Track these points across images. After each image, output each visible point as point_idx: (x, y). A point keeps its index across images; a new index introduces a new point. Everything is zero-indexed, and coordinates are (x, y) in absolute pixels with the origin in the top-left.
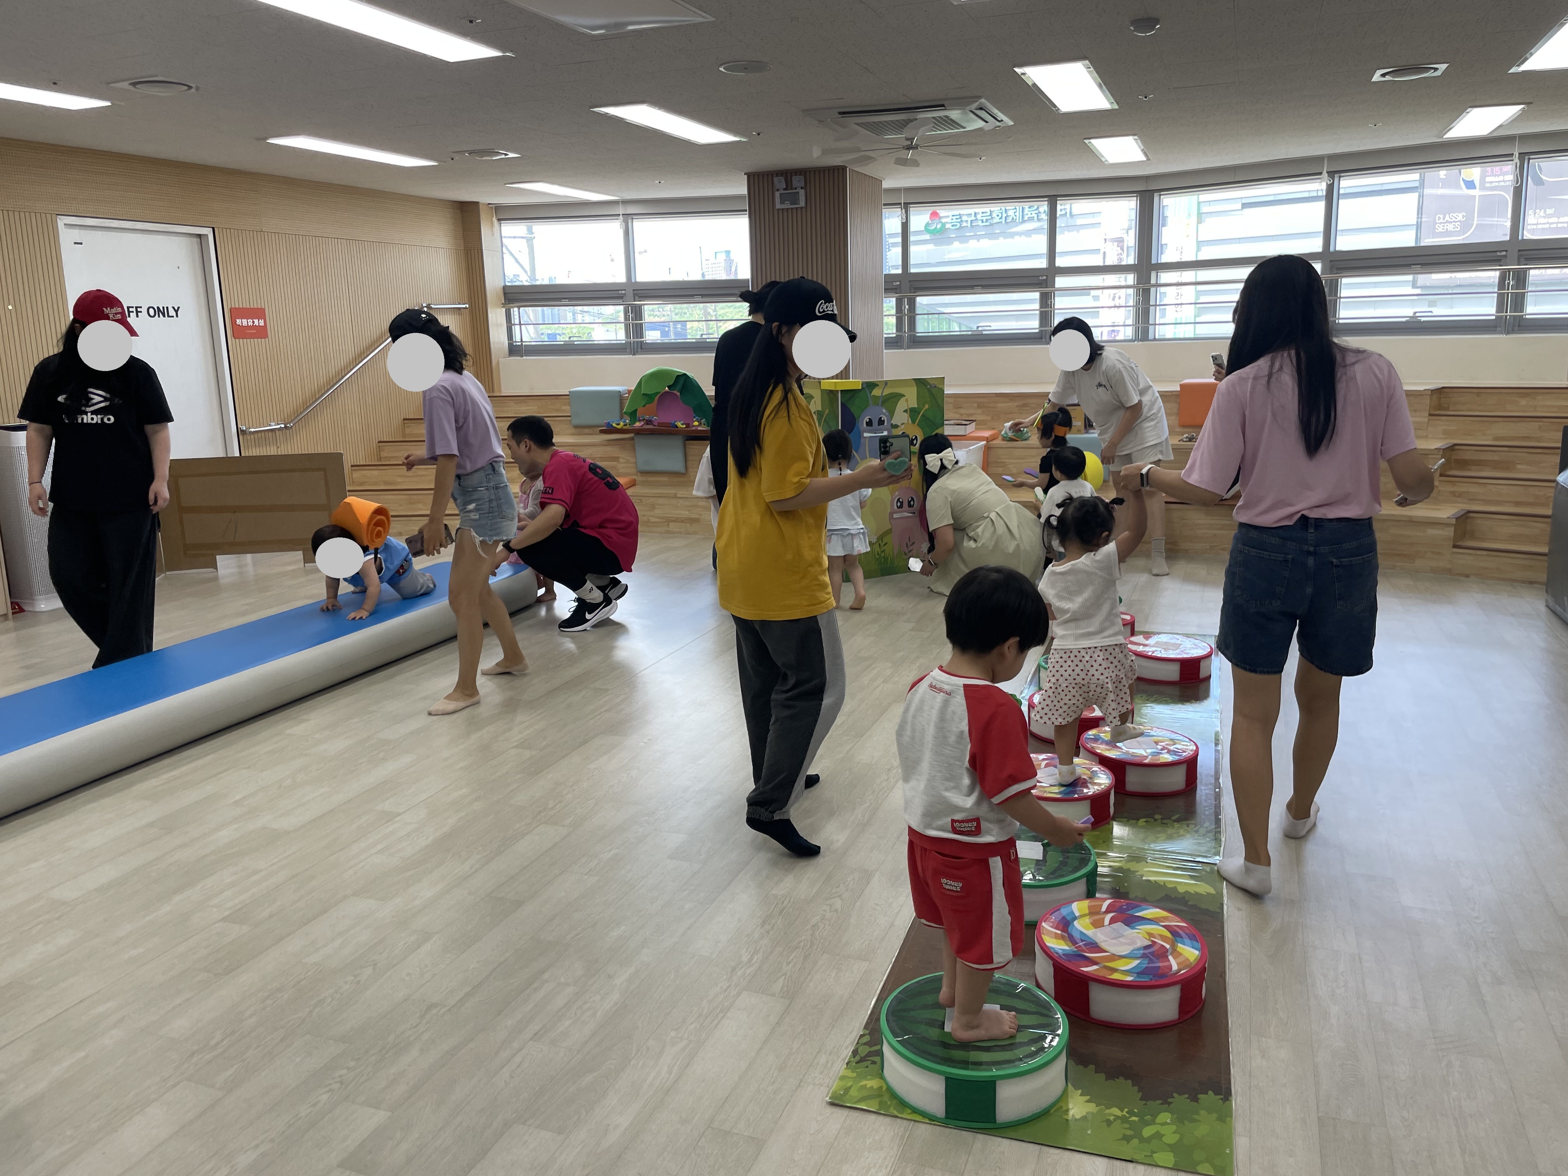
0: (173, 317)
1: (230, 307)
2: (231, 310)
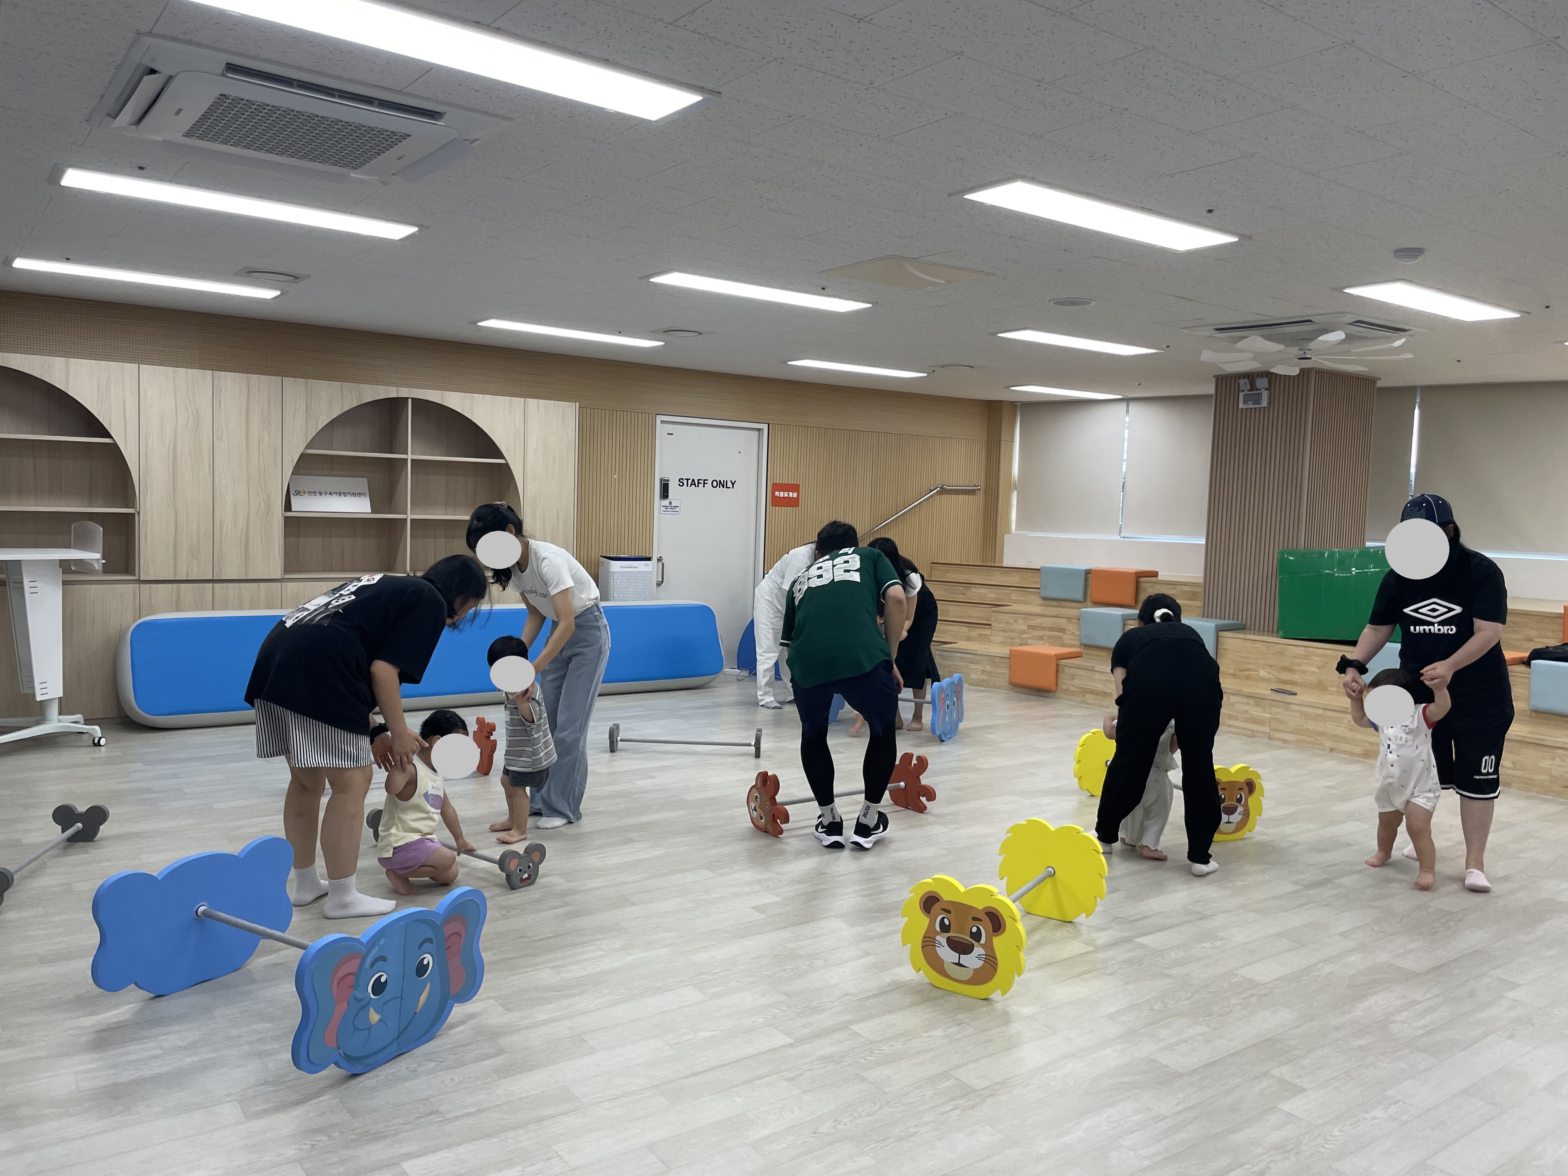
0: (730, 488)
1: (772, 483)
2: (773, 484)
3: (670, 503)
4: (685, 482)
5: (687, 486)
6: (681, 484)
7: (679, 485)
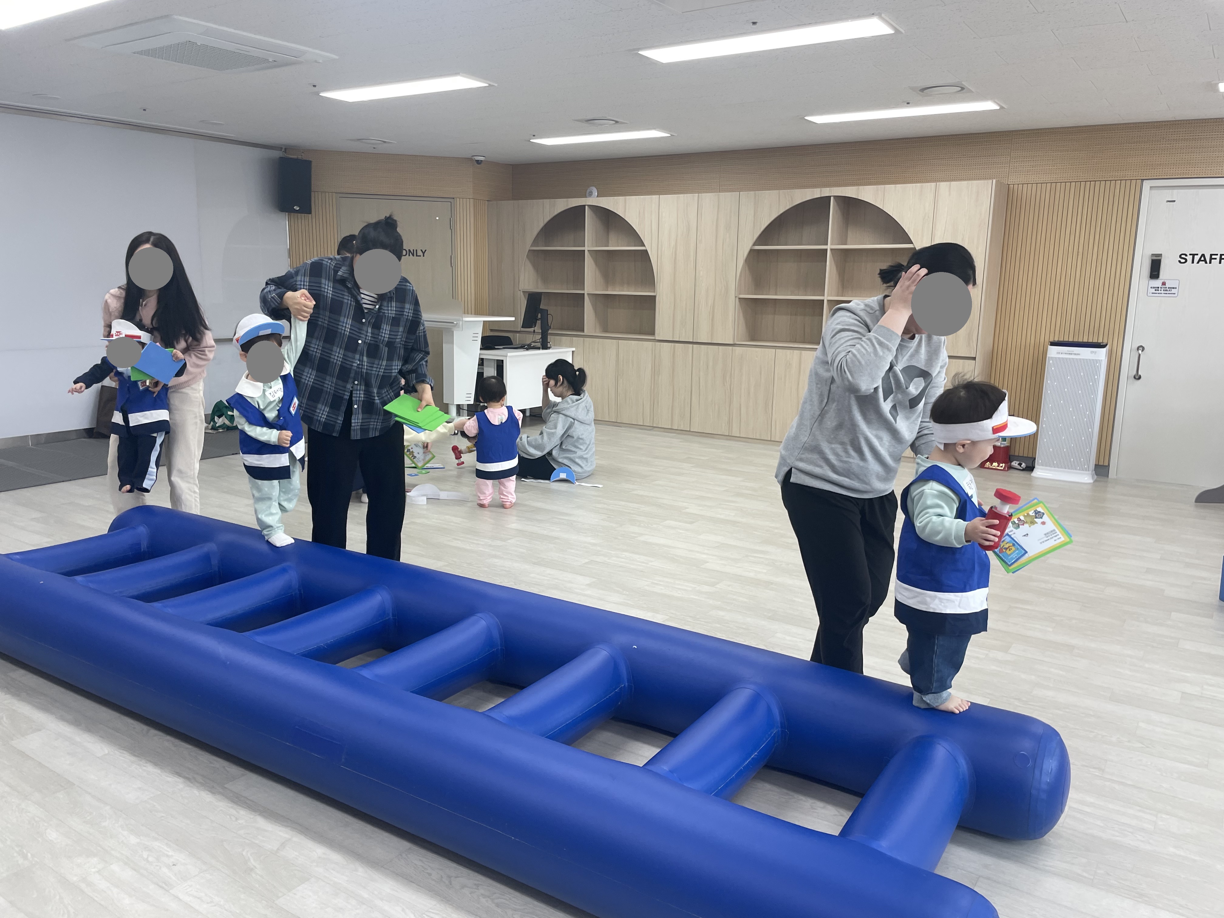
3: (1164, 284)
4: (1189, 258)
5: (1193, 262)
6: (1183, 261)
7: (1180, 261)
